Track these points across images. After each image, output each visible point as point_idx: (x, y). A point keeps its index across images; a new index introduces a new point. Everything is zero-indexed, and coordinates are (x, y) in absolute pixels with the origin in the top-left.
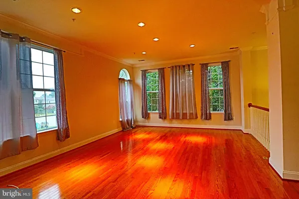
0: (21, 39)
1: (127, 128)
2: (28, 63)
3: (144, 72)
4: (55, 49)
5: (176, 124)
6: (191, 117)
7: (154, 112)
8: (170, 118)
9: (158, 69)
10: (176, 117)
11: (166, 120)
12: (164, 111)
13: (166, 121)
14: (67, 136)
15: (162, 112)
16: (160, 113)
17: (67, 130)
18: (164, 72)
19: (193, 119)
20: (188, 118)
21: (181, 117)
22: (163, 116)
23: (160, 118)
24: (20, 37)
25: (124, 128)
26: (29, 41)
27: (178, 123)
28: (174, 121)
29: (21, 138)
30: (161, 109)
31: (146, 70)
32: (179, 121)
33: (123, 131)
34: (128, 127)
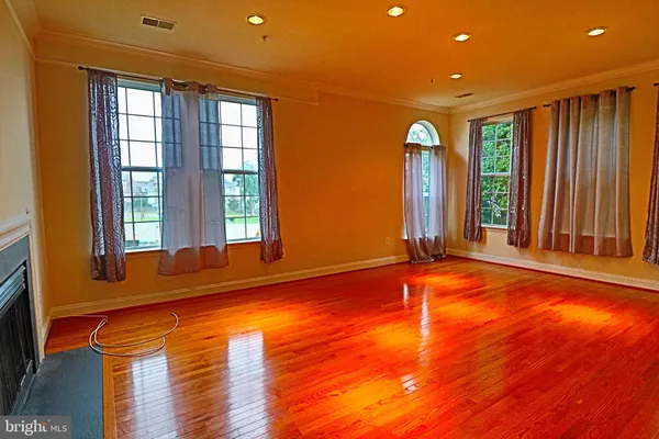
0: (203, 89)
1: (420, 258)
2: (213, 128)
3: (477, 125)
4: (258, 98)
5: (556, 265)
6: (608, 251)
7: (496, 226)
8: (540, 246)
9: (515, 113)
10: (556, 244)
11: (526, 251)
12: (524, 227)
13: (527, 253)
14: (278, 256)
15: (518, 229)
16: (511, 232)
17: (277, 245)
18: (530, 120)
19: (612, 255)
20: (596, 252)
21: (572, 248)
22: (520, 239)
23: (511, 243)
24: (200, 86)
25: (412, 258)
26: (215, 90)
27: (562, 265)
28: (552, 256)
29: (202, 247)
30: (514, 221)
31: (481, 120)
32: (567, 258)
33: (409, 263)
34: (422, 254)
